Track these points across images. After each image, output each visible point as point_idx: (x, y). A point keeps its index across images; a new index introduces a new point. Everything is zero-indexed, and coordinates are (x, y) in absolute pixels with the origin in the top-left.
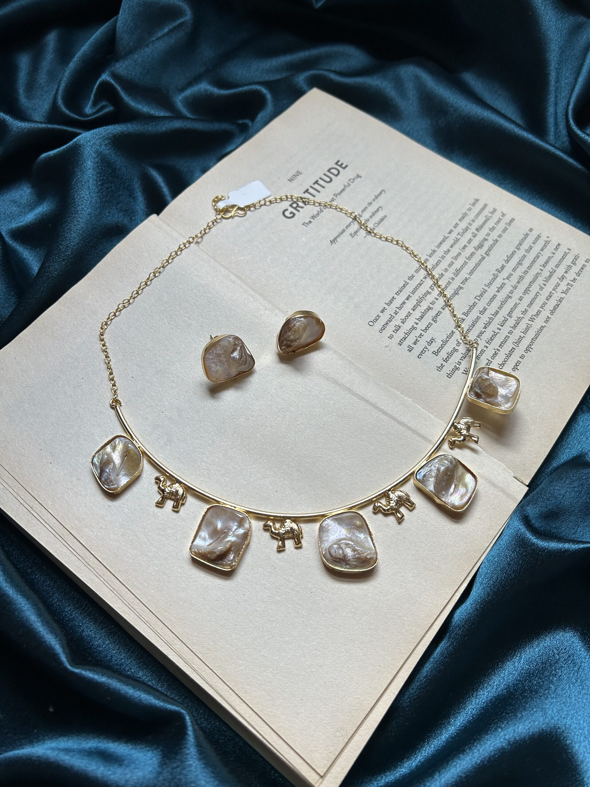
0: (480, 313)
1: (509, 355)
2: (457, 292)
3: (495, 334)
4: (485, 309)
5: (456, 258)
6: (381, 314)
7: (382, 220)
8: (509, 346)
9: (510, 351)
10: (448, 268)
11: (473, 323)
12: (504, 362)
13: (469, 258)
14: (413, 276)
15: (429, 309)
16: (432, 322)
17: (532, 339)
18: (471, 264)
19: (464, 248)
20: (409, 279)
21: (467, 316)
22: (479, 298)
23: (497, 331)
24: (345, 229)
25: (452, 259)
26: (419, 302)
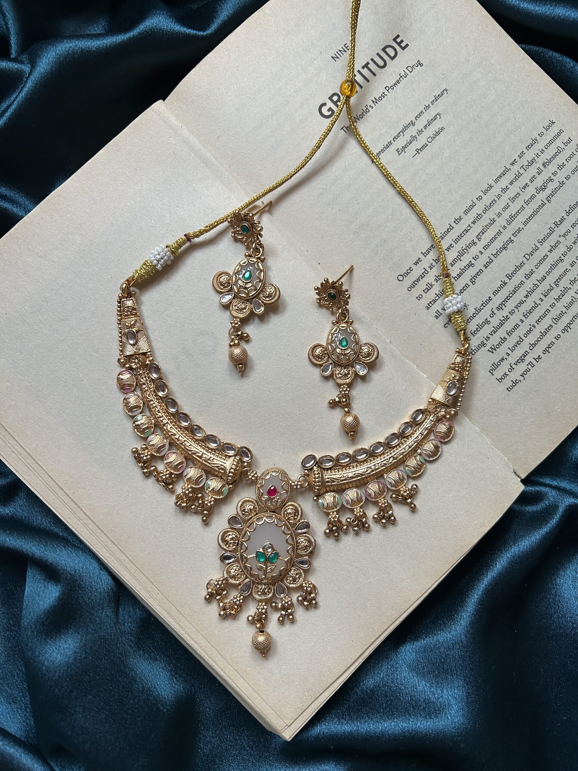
0: (525, 277)
1: (543, 335)
2: (506, 246)
3: (536, 306)
4: (532, 272)
5: (513, 200)
6: (414, 267)
7: (438, 133)
8: (547, 322)
9: (546, 329)
10: (502, 212)
11: (515, 288)
12: (536, 342)
13: (527, 202)
14: (460, 219)
15: (470, 265)
16: (470, 284)
17: (574, 317)
18: (528, 211)
19: (524, 188)
20: (455, 222)
21: (510, 279)
22: (528, 257)
23: (538, 302)
24: (392, 141)
25: (509, 201)
26: (461, 254)
